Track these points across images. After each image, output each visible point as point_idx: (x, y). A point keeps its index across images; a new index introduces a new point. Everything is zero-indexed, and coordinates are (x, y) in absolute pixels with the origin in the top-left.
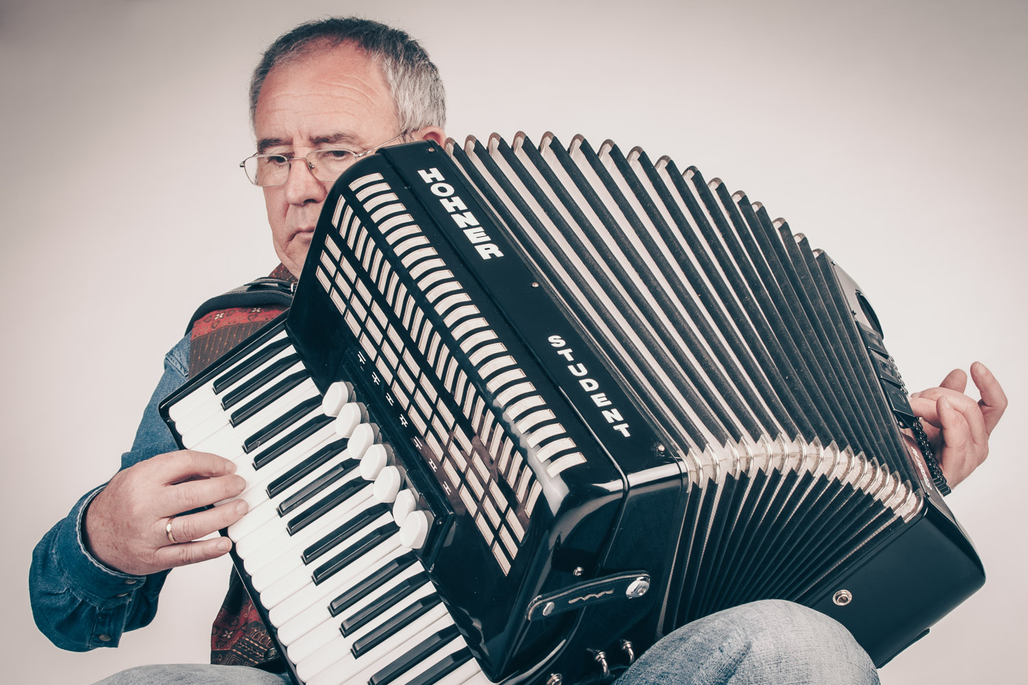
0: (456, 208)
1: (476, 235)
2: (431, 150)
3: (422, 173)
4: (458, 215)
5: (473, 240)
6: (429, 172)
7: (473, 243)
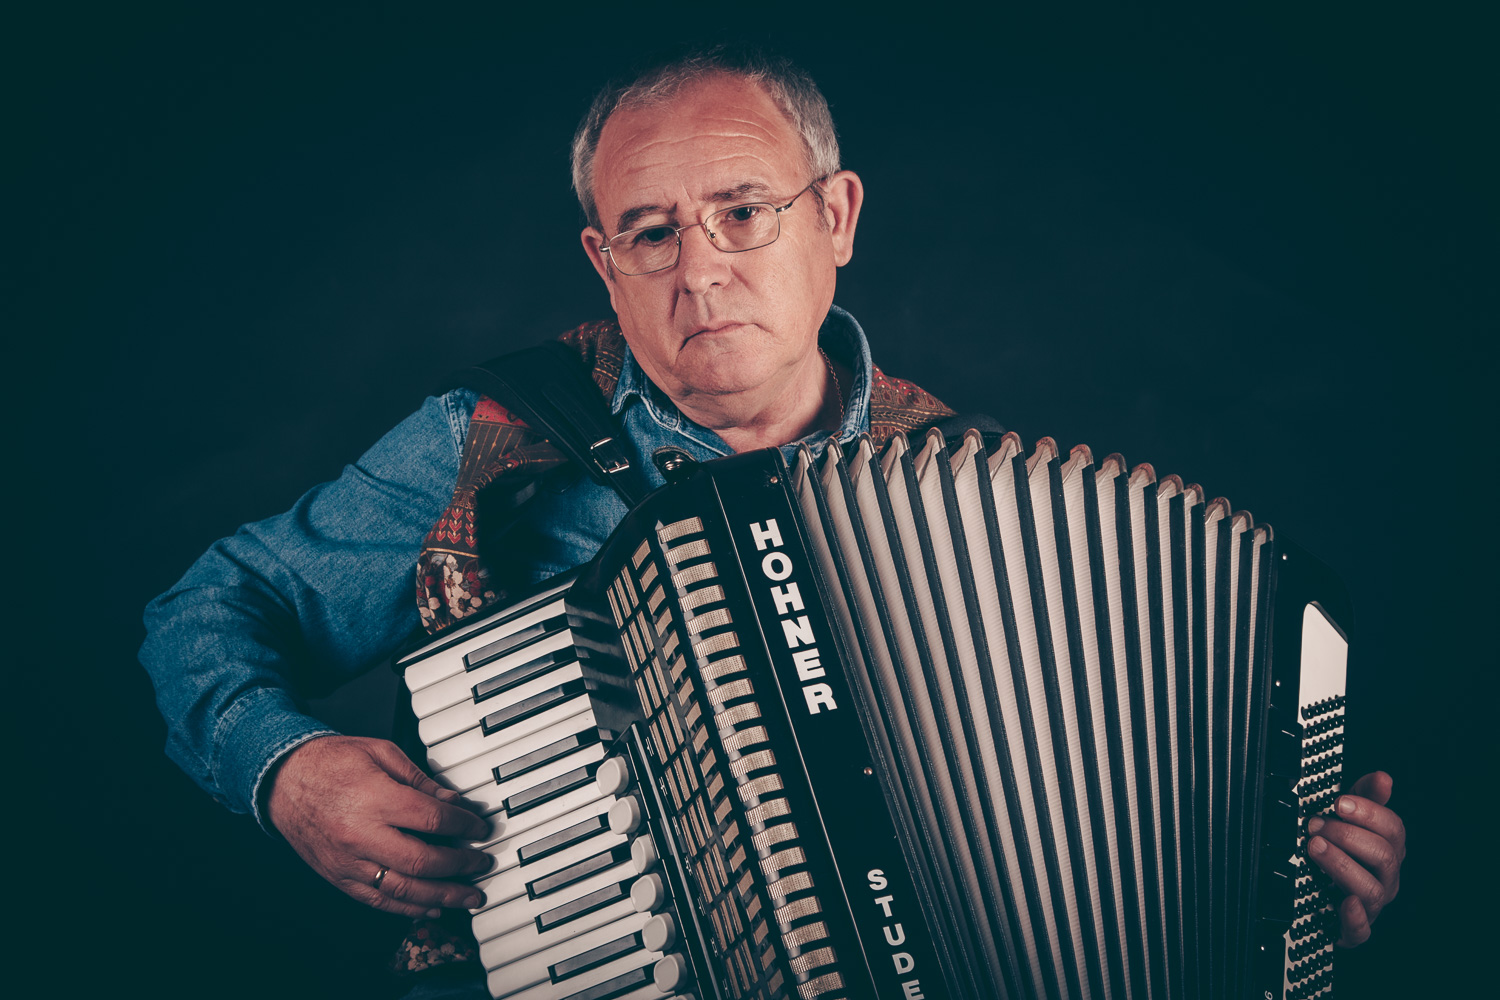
0: (789, 605)
1: (807, 665)
2: (773, 482)
3: (755, 528)
4: (790, 621)
5: (804, 676)
6: (764, 528)
7: (803, 678)
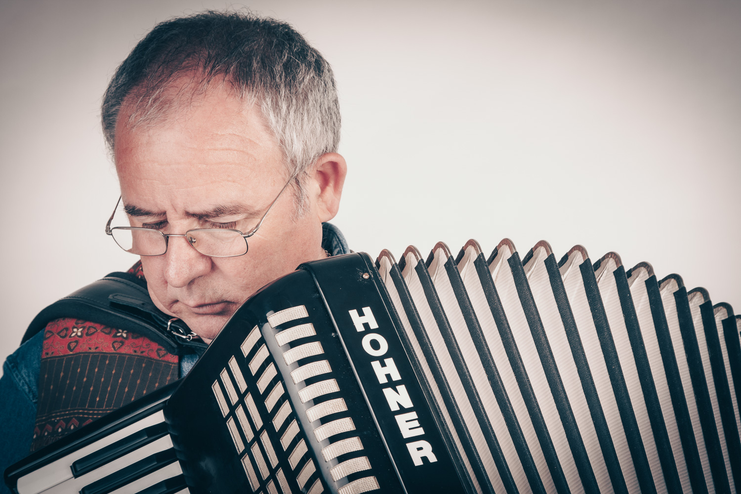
0: (388, 376)
1: (408, 425)
2: (366, 276)
3: (353, 313)
4: (390, 389)
6: (361, 314)
7: (405, 437)
